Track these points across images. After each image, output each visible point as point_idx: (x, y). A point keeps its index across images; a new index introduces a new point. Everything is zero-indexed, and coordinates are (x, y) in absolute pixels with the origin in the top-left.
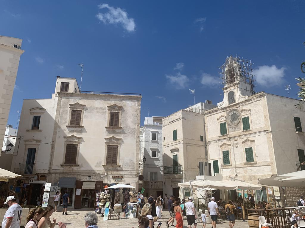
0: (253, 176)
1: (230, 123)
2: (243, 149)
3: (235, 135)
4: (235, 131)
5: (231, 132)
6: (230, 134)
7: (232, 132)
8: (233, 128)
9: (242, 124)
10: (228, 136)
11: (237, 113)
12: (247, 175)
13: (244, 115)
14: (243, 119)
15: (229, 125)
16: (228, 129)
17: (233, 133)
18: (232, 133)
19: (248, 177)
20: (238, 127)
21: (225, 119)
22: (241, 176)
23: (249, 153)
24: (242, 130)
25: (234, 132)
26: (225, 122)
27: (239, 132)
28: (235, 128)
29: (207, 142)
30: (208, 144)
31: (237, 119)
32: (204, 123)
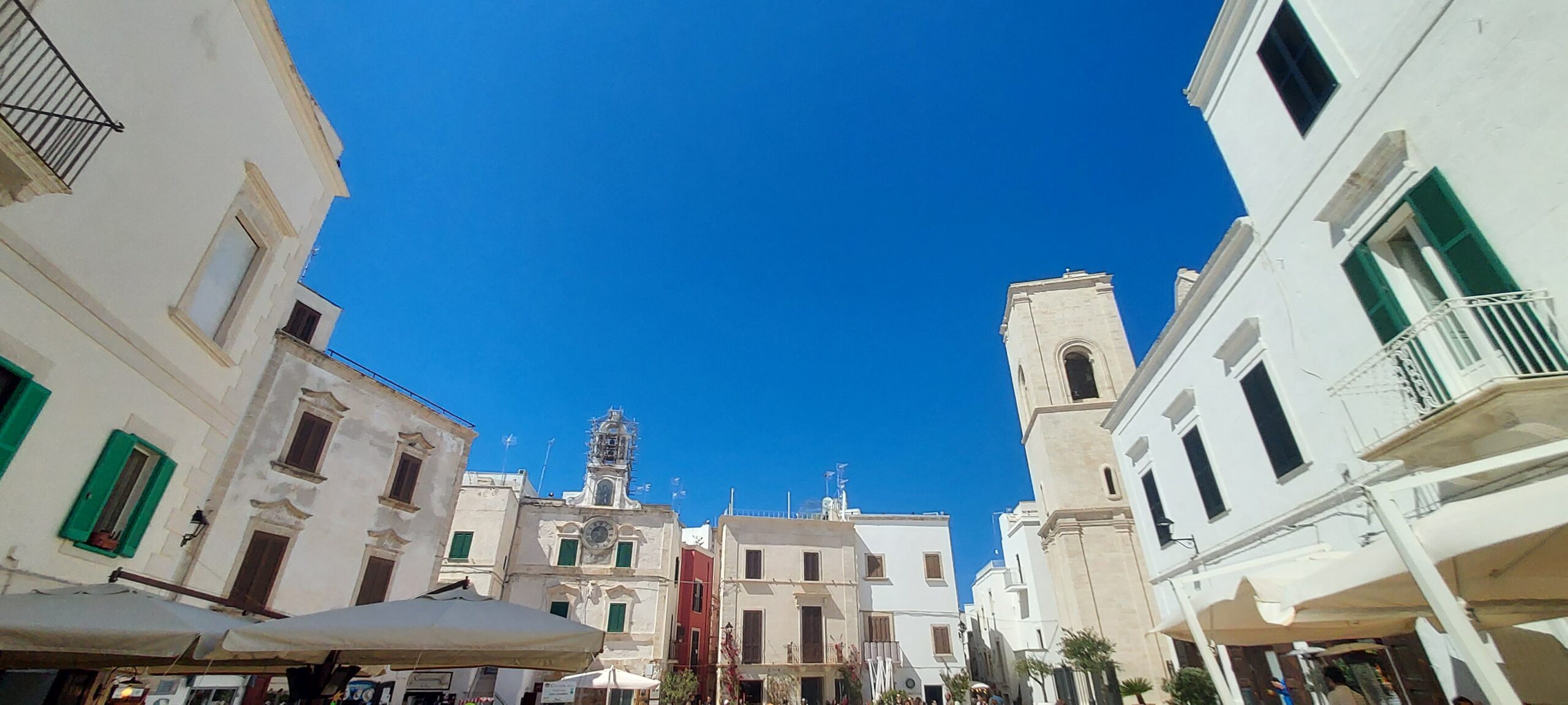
1: (586, 543)
2: (607, 604)
3: (594, 572)
4: (595, 563)
5: (588, 563)
6: (582, 566)
7: (591, 563)
8: (592, 555)
9: (615, 553)
10: (577, 571)
11: (608, 527)
13: (624, 538)
14: (620, 544)
15: (583, 547)
16: (581, 556)
17: (589, 566)
18: (586, 566)
20: (605, 556)
21: (577, 533)
23: (617, 616)
24: (615, 565)
25: (593, 566)
26: (576, 538)
27: (605, 569)
28: (597, 557)
29: (509, 573)
30: (513, 578)
31: (604, 541)
32: (517, 526)
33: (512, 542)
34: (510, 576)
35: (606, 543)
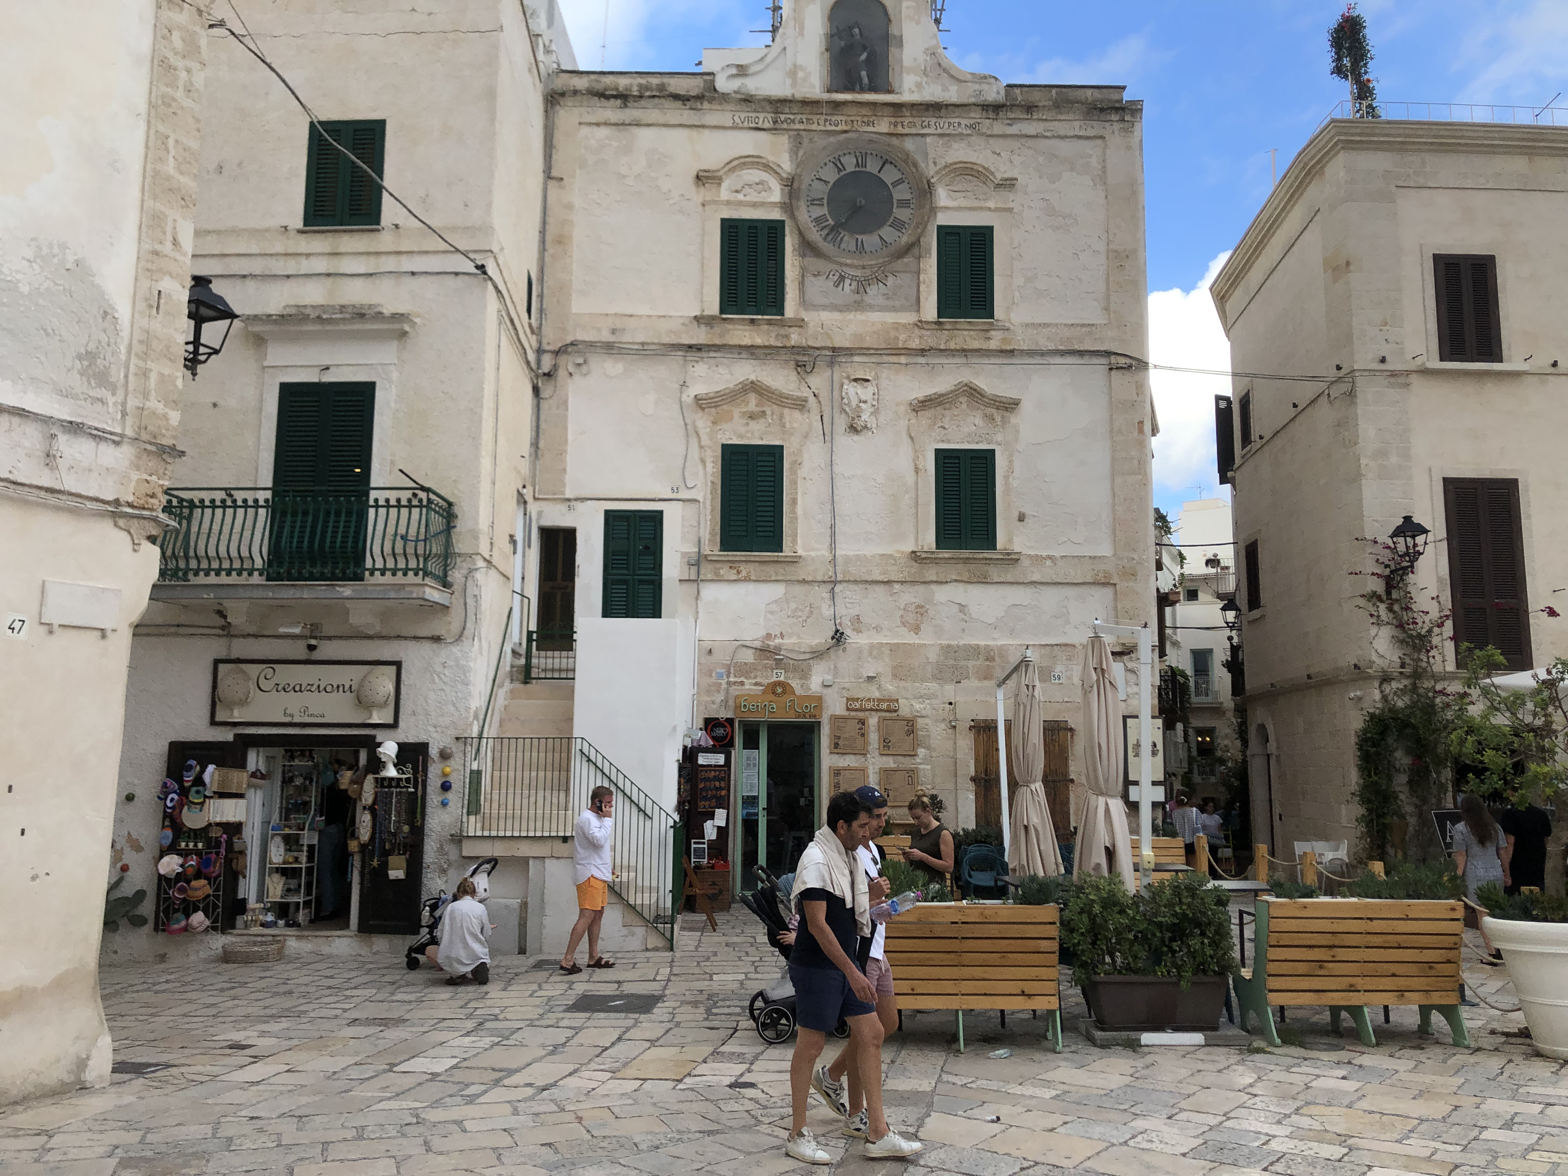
0: (975, 651)
1: (815, 236)
2: (917, 454)
3: (860, 337)
4: (859, 306)
6: (813, 318)
7: (833, 307)
8: (842, 278)
9: (930, 266)
10: (795, 338)
11: (892, 174)
12: (926, 638)
13: (955, 208)
14: (946, 232)
15: (807, 247)
16: (802, 284)
17: (837, 315)
18: (826, 316)
19: (933, 656)
20: (891, 280)
21: (775, 195)
22: (872, 646)
23: (966, 495)
24: (930, 309)
25: (851, 316)
26: (776, 215)
27: (897, 326)
28: (862, 286)
29: (552, 340)
30: (567, 363)
31: (880, 225)
32: (548, 175)
33: (543, 232)
34: (557, 353)
35: (887, 232)
